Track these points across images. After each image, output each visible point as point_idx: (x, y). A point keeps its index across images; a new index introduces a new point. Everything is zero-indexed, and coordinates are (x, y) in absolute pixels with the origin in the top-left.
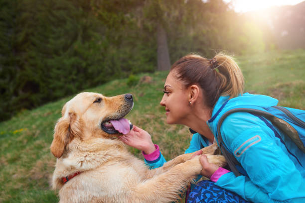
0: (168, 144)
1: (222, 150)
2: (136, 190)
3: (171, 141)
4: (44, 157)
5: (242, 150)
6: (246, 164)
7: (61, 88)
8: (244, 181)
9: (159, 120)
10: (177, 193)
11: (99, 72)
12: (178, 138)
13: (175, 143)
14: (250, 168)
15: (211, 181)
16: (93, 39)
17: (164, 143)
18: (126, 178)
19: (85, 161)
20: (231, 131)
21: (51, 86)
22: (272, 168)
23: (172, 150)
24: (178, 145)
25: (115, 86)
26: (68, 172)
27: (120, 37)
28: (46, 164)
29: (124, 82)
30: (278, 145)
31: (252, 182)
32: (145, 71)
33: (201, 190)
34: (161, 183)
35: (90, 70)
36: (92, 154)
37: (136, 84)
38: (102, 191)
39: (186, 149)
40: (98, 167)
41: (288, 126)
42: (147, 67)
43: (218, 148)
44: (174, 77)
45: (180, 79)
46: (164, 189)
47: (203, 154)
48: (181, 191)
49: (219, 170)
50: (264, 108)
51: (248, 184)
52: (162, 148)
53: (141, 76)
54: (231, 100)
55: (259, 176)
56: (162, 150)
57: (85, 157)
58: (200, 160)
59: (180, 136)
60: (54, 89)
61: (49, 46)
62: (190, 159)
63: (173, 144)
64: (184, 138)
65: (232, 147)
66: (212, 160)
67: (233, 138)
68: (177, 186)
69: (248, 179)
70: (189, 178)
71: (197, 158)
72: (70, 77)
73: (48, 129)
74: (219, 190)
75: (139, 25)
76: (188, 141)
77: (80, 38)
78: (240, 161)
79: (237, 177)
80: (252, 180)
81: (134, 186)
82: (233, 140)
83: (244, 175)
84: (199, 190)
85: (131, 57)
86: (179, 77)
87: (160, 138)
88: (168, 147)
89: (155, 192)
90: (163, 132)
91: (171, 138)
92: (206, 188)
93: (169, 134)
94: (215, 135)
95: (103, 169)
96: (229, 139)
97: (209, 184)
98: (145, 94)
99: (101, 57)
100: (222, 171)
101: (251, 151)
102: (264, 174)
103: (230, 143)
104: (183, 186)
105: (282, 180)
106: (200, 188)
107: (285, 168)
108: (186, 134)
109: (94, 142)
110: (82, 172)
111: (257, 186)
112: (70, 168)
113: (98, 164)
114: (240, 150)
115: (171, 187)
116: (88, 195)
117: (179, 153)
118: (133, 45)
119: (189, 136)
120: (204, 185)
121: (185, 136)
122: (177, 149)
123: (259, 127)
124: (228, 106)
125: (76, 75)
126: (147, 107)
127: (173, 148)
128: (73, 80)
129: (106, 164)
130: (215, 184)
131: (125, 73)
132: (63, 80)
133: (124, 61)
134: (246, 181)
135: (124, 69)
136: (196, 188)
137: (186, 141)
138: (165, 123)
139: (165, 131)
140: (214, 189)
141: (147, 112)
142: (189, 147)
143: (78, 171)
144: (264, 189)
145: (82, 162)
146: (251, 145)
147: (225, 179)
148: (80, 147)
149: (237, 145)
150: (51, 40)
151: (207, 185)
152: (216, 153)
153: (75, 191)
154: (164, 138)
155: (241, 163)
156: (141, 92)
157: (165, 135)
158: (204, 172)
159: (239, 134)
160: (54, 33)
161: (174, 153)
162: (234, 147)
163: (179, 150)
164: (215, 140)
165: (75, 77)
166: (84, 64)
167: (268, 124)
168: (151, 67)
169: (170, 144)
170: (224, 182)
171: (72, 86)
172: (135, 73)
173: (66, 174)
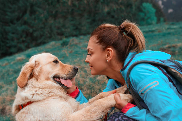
0: (90, 86)
1: (130, 90)
2: (69, 118)
3: (92, 84)
4: (3, 94)
5: (145, 91)
6: (148, 101)
7: (15, 46)
8: (146, 113)
9: (84, 69)
10: (98, 120)
11: (42, 36)
12: (97, 82)
13: (95, 85)
14: (151, 104)
15: (122, 113)
16: (37, 13)
17: (87, 85)
18: (63, 109)
19: (36, 94)
20: (137, 77)
21: (8, 45)
22: (166, 104)
23: (92, 91)
24: (97, 87)
25: (53, 46)
26: (23, 101)
27: (56, 12)
28: (4, 99)
29: (59, 43)
30: (171, 87)
31: (151, 114)
32: (73, 36)
33: (115, 119)
34: (87, 113)
35: (35, 34)
36: (41, 89)
37: (67, 44)
38: (46, 116)
39: (103, 90)
40: (44, 99)
41: (179, 74)
42: (75, 33)
43: (128, 89)
44: (94, 42)
45: (98, 44)
46: (89, 117)
47: (117, 93)
48: (101, 119)
49: (128, 105)
50: (161, 61)
51: (149, 115)
52: (86, 89)
53: (71, 39)
54: (138, 54)
55: (157, 110)
56: (86, 90)
57: (36, 91)
58: (114, 97)
59: (98, 81)
60: (10, 47)
61: (7, 17)
62: (108, 96)
63: (93, 86)
64: (101, 82)
65: (137, 89)
66: (123, 98)
67: (138, 82)
68: (98, 115)
69: (148, 111)
70: (106, 109)
71: (112, 96)
72: (21, 39)
73: (6, 74)
74: (128, 119)
75: (69, 3)
76: (104, 84)
77: (28, 13)
78: (143, 98)
79: (140, 110)
80: (151, 112)
81: (68, 115)
82: (138, 83)
83: (145, 109)
84: (113, 119)
85: (64, 26)
86: (98, 42)
87: (84, 82)
88: (90, 89)
89: (82, 119)
90: (87, 77)
91: (92, 82)
92: (118, 118)
93: (91, 79)
94: (126, 80)
95: (47, 101)
96: (135, 83)
97: (121, 114)
98: (73, 51)
99: (43, 26)
100: (130, 106)
101: (151, 92)
102: (160, 109)
103: (136, 86)
104: (102, 115)
105: (174, 113)
106: (114, 117)
107: (176, 105)
108: (103, 79)
109: (44, 83)
110: (33, 102)
111: (155, 117)
112: (25, 98)
113: (44, 97)
114: (143, 90)
115: (94, 116)
116: (36, 119)
117: (98, 92)
118: (65, 18)
119: (105, 80)
120: (117, 115)
121: (102, 81)
122: (97, 90)
123: (157, 74)
124: (135, 59)
125: (25, 38)
126: (75, 61)
127: (94, 89)
128: (23, 42)
129: (50, 98)
130: (125, 114)
131: (59, 37)
132: (16, 41)
133: (59, 28)
134: (147, 113)
135: (59, 34)
136: (111, 118)
137: (103, 84)
138: (87, 71)
139: (88, 77)
140: (124, 118)
141: (76, 64)
142: (105, 88)
143: (29, 101)
144: (160, 119)
145: (33, 94)
146: (152, 88)
147: (132, 111)
148: (35, 84)
149: (141, 87)
150: (9, 14)
151: (119, 115)
152: (126, 92)
153: (27, 115)
154: (87, 82)
155: (144, 100)
156: (70, 50)
157: (88, 80)
158: (117, 106)
159: (143, 79)
160: (10, 8)
161: (94, 93)
162: (139, 89)
163: (98, 90)
164: (125, 83)
165: (24, 39)
166: (31, 30)
167: (163, 72)
168: (77, 33)
169: (92, 86)
170: (131, 114)
171: (22, 46)
172: (66, 37)
173: (21, 103)
